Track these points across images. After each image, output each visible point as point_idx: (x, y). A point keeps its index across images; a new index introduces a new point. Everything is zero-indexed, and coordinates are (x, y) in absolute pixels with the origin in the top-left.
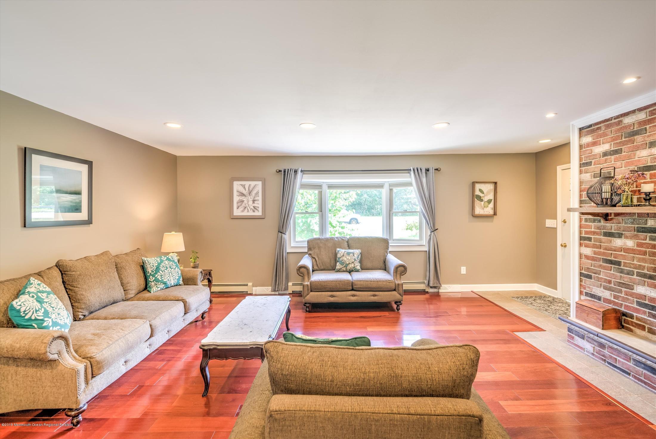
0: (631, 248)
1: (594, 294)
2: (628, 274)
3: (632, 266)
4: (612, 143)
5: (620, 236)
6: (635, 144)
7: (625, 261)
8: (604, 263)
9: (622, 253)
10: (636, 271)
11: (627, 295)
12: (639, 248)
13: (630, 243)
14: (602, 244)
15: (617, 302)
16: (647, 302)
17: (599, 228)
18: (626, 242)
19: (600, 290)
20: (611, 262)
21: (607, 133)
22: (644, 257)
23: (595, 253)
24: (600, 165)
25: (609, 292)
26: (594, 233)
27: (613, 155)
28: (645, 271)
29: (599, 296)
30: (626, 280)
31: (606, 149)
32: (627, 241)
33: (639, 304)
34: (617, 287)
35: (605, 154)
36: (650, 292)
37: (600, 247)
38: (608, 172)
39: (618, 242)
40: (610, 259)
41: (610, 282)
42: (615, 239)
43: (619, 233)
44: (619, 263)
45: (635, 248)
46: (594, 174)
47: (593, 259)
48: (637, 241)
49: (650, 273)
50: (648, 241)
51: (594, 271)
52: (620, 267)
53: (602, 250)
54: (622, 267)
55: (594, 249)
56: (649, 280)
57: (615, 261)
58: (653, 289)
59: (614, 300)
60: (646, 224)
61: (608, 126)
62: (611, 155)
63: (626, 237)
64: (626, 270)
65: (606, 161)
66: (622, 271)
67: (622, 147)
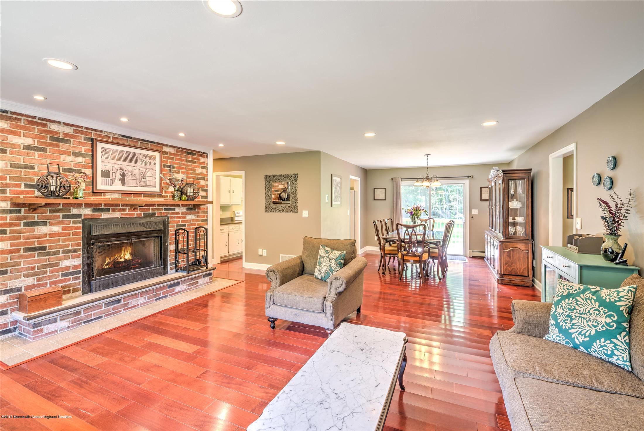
0: (56, 232)
1: (11, 288)
2: (54, 255)
3: (58, 247)
4: (36, 140)
5: (45, 224)
6: (60, 149)
7: (50, 245)
8: (26, 252)
9: (48, 238)
10: (61, 250)
11: (52, 273)
12: (64, 232)
13: (56, 229)
14: (22, 235)
15: (42, 283)
16: (71, 271)
17: (19, 219)
18: (52, 229)
19: (20, 281)
20: (35, 249)
21: (30, 129)
22: (69, 237)
23: (12, 245)
24: (19, 156)
25: (32, 278)
26: (10, 225)
27: (37, 151)
28: (70, 248)
29: (18, 288)
30: (52, 260)
31: (29, 143)
32: (53, 227)
33: (64, 275)
34: (42, 270)
35: (27, 147)
36: (74, 262)
37: (19, 238)
38: (31, 165)
39: (44, 230)
40: (34, 246)
41: (33, 268)
42: (39, 227)
43: (44, 221)
44: (44, 248)
45: (61, 231)
46: (11, 163)
47: (11, 252)
48: (62, 226)
49: (74, 248)
50: (71, 225)
51: (11, 264)
52: (45, 251)
53: (22, 240)
54: (47, 250)
55: (11, 242)
56: (73, 253)
57: (40, 247)
58: (77, 259)
59: (38, 283)
60: (70, 212)
61: (30, 122)
62: (34, 150)
63: (51, 224)
64: (53, 251)
65: (28, 154)
66: (48, 254)
67: (47, 147)
